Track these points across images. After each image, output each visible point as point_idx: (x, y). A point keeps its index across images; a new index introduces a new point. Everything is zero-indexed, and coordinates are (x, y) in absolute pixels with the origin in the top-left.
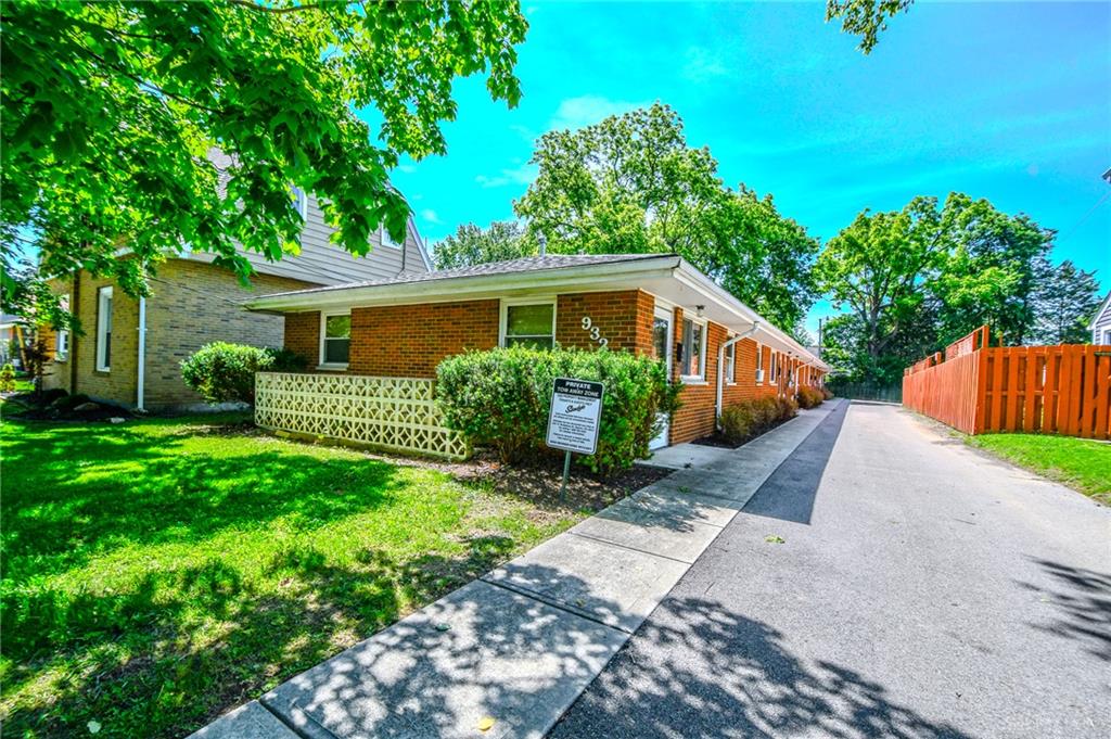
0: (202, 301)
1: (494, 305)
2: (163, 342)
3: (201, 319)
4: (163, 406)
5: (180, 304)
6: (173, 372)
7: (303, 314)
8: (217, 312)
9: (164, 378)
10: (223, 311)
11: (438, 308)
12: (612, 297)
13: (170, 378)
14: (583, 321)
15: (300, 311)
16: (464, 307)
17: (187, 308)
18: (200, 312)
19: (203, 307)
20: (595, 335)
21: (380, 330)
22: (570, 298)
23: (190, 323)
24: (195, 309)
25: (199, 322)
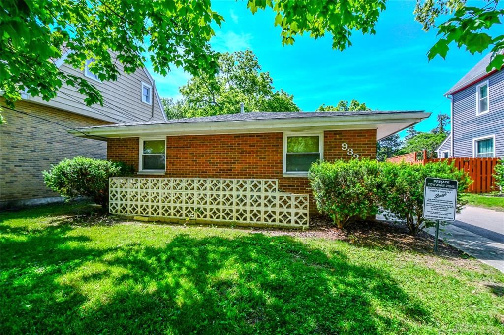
0: (34, 129)
1: (279, 136)
2: (6, 157)
3: (34, 141)
4: (7, 203)
5: (19, 131)
6: (14, 178)
7: (124, 139)
8: (44, 137)
9: (7, 183)
10: (48, 137)
11: (238, 137)
12: (361, 133)
13: (11, 182)
14: (343, 145)
15: (121, 137)
16: (257, 136)
17: (24, 134)
18: (32, 137)
19: (34, 133)
20: (350, 153)
21: (191, 150)
22: (333, 133)
23: (26, 144)
24: (29, 134)
25: (32, 143)
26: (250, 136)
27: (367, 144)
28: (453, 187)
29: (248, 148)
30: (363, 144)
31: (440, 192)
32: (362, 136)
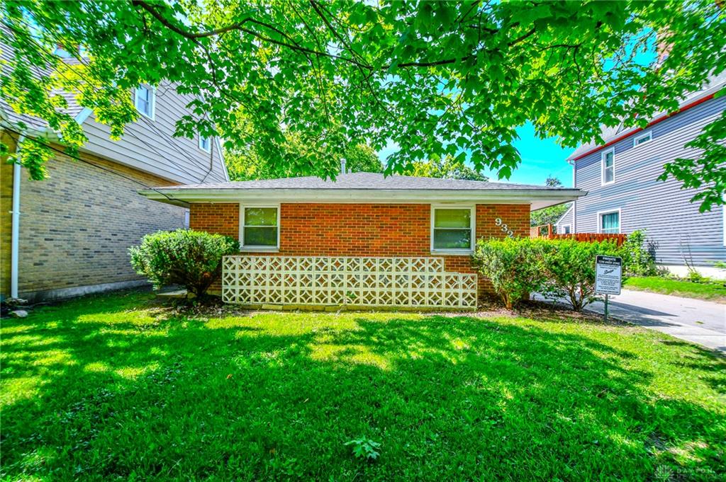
0: (68, 186)
1: (426, 208)
2: (35, 226)
3: (69, 203)
4: (35, 294)
5: (50, 188)
6: (44, 258)
7: (217, 205)
8: (81, 197)
9: (35, 264)
10: (86, 197)
11: (376, 207)
12: (515, 208)
13: (40, 264)
14: (496, 220)
16: (400, 207)
17: (57, 192)
18: (67, 197)
19: (70, 192)
20: (504, 229)
22: (486, 207)
23: (59, 208)
24: (63, 193)
25: (66, 207)
26: (391, 207)
27: (520, 220)
28: (618, 263)
29: (389, 221)
30: (517, 220)
31: (608, 268)
32: (516, 211)
